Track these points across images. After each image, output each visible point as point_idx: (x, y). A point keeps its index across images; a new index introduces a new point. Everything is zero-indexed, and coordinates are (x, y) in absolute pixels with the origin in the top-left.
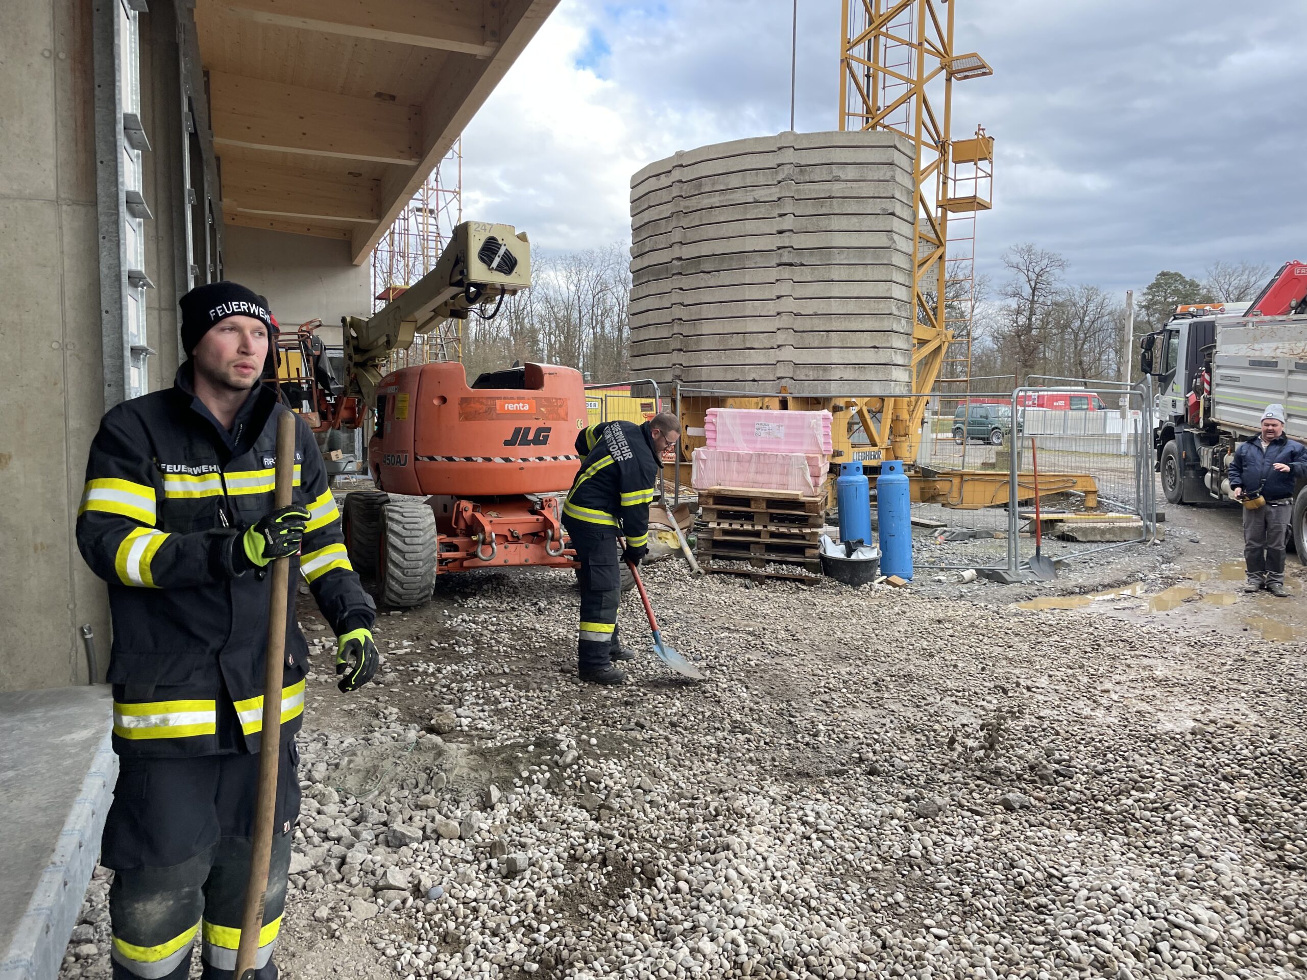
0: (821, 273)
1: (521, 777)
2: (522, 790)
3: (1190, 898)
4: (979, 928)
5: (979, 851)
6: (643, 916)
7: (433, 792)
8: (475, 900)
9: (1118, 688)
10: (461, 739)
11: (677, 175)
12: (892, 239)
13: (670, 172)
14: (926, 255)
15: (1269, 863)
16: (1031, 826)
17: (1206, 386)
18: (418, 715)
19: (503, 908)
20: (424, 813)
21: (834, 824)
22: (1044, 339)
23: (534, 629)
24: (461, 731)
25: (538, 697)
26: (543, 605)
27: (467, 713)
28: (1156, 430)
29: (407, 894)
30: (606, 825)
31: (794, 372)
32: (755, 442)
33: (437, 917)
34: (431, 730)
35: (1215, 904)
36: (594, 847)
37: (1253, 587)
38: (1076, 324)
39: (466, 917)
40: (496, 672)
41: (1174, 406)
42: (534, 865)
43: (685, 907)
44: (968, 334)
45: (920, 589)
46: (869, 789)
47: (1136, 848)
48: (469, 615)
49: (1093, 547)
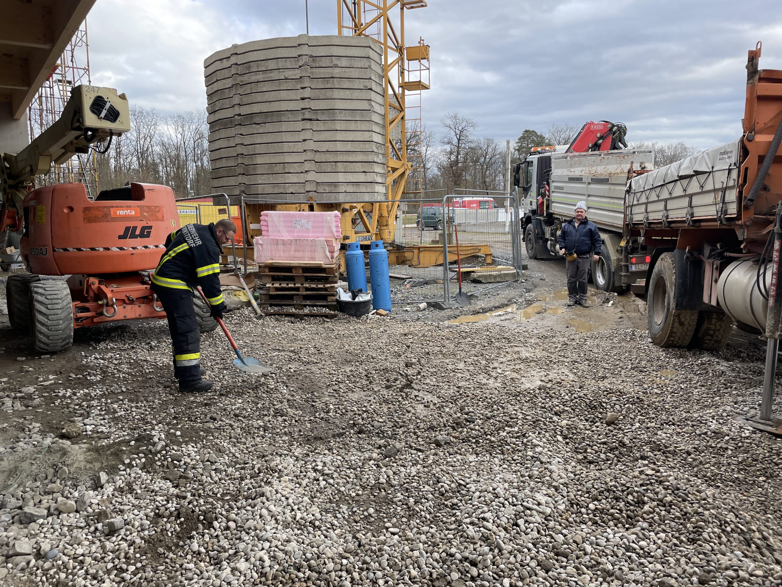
0: (329, 125)
1: (124, 464)
2: (124, 472)
3: (536, 489)
4: (418, 524)
5: (420, 475)
6: (202, 550)
7: (58, 481)
8: (83, 555)
9: (501, 366)
10: (85, 441)
11: (233, 60)
12: (371, 105)
13: (229, 57)
14: (394, 116)
15: (579, 462)
16: (450, 455)
17: (547, 193)
18: (55, 426)
19: (103, 558)
20: (51, 497)
21: (334, 468)
22: (465, 168)
23: (146, 361)
24: (86, 435)
25: (145, 406)
26: (154, 344)
27: (92, 422)
28: (522, 218)
29: (31, 557)
30: (183, 489)
31: (317, 187)
32: (294, 232)
33: (52, 572)
34: (63, 436)
35: (549, 491)
36: (172, 506)
37: (571, 303)
38: (482, 160)
39: (74, 568)
40: (116, 392)
41: (531, 204)
42: (128, 524)
43: (232, 539)
44: (424, 166)
45: (396, 316)
46: (358, 443)
47: (508, 461)
48: (100, 354)
49: (490, 286)
